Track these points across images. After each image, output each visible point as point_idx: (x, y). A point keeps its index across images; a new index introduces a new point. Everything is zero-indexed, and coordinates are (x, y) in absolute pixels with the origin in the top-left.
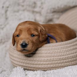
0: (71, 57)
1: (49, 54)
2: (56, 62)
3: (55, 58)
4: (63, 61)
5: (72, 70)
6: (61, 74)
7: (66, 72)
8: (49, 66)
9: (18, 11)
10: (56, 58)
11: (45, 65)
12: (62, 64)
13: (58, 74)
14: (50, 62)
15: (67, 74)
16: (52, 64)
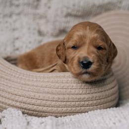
0: (97, 98)
1: (62, 90)
2: (73, 103)
3: (71, 96)
4: (83, 102)
5: (103, 118)
6: (85, 125)
7: (92, 122)
8: (60, 109)
9: (10, 16)
10: (74, 96)
11: (53, 108)
12: (82, 108)
13: (79, 126)
14: (63, 103)
15: (96, 125)
16: (65, 106)
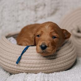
16: (44, 66)
